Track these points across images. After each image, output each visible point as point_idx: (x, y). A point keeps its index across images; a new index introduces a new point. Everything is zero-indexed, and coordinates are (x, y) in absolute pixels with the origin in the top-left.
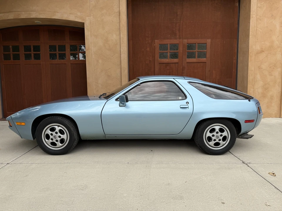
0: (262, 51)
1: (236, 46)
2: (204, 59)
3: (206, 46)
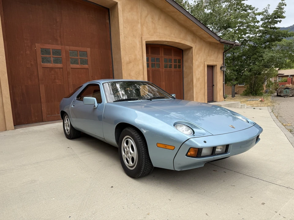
0: (130, 62)
1: (111, 56)
2: (86, 66)
3: (87, 54)
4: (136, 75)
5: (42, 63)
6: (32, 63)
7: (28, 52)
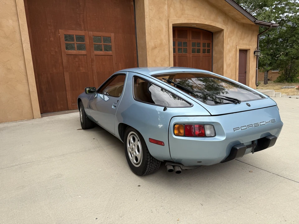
0: (155, 47)
1: (135, 41)
4: (162, 61)
5: (66, 50)
6: (56, 50)
7: (52, 39)
